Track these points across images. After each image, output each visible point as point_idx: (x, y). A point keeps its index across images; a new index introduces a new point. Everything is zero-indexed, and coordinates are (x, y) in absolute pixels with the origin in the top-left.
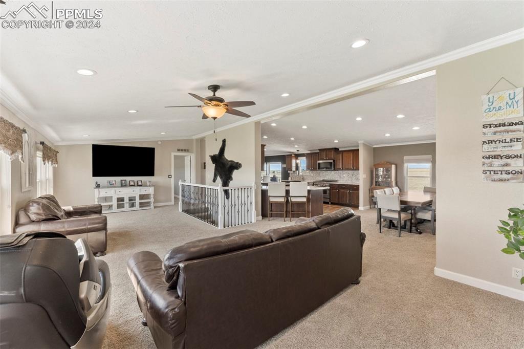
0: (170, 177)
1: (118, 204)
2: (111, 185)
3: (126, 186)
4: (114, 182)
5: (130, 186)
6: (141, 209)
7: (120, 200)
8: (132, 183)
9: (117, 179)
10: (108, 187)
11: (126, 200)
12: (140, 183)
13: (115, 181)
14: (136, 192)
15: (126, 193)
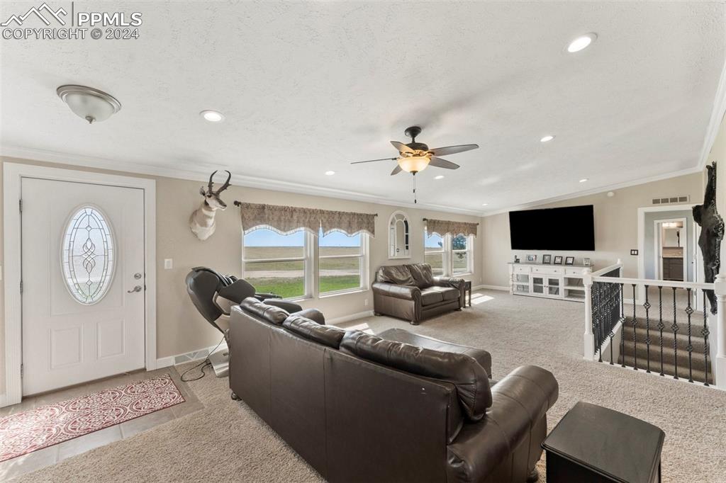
0: (634, 252)
1: (535, 287)
2: (530, 261)
3: (549, 263)
4: (534, 257)
5: (555, 264)
6: (566, 299)
7: (538, 281)
8: (558, 260)
9: (539, 254)
10: (526, 263)
11: (546, 283)
12: (570, 261)
13: (536, 256)
14: (561, 273)
15: (547, 272)
